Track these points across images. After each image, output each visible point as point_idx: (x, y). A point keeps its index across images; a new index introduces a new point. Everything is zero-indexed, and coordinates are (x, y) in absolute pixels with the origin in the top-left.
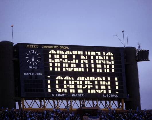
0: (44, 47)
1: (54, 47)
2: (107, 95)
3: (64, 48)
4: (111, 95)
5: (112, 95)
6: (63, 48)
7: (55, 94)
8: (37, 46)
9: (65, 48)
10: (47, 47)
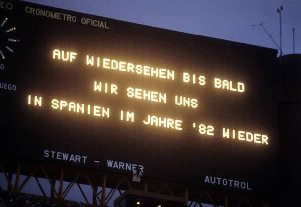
0: (32, 10)
1: (62, 17)
2: (217, 180)
3: (93, 23)
4: (229, 182)
5: (233, 183)
6: (90, 24)
7: (53, 152)
8: (9, 6)
9: (96, 23)
10: (42, 13)
